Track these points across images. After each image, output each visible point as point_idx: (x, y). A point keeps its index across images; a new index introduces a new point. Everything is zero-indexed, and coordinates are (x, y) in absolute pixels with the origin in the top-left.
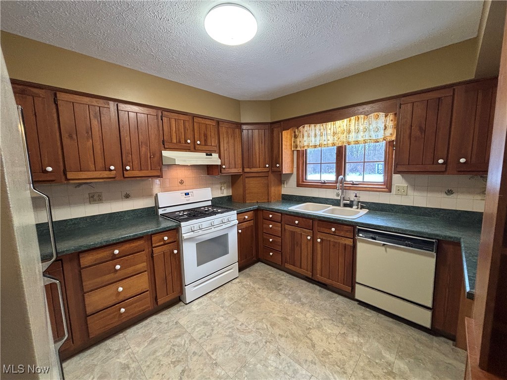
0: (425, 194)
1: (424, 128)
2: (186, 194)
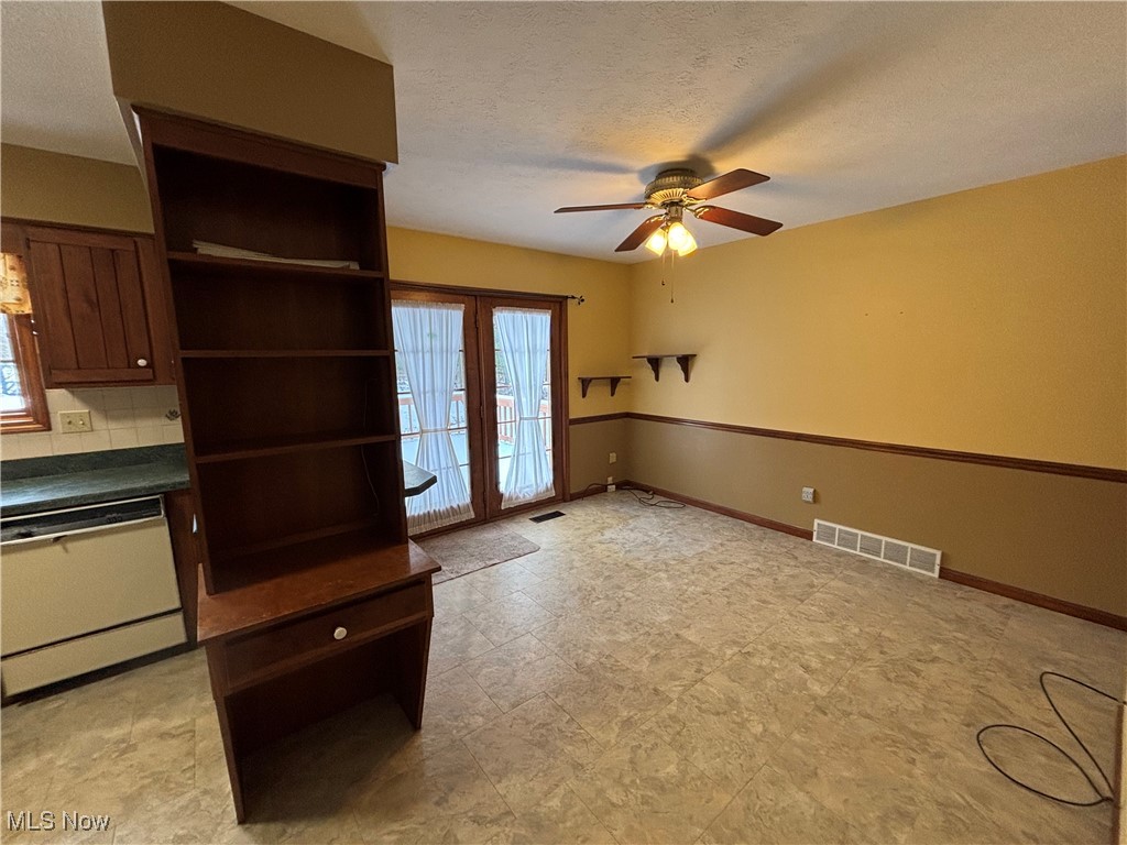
0: (129, 424)
1: (95, 301)
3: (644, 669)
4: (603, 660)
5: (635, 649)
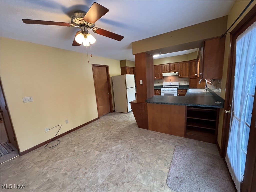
2: (170, 83)
3: (109, 142)
4: (117, 142)
5: (111, 146)
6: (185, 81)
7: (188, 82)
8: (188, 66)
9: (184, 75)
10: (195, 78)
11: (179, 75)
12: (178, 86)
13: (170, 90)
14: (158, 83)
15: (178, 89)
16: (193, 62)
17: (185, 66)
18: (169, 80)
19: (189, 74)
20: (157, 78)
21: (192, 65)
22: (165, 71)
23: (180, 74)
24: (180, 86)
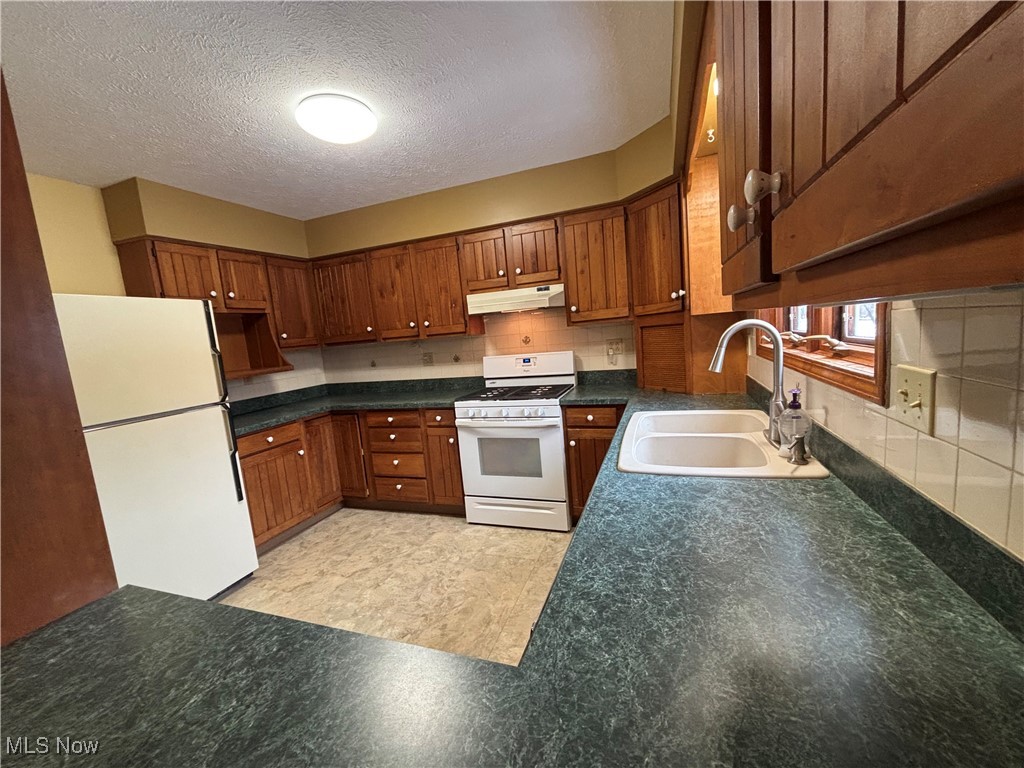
2: (524, 361)
6: (611, 343)
7: (628, 350)
8: (620, 239)
9: (601, 300)
10: (668, 320)
11: (567, 306)
12: (572, 380)
13: (513, 412)
14: (457, 359)
15: (564, 407)
16: (653, 209)
17: (600, 240)
18: (518, 342)
19: (631, 296)
20: (434, 331)
21: (643, 228)
22: (482, 278)
23: (573, 299)
24: (581, 376)
